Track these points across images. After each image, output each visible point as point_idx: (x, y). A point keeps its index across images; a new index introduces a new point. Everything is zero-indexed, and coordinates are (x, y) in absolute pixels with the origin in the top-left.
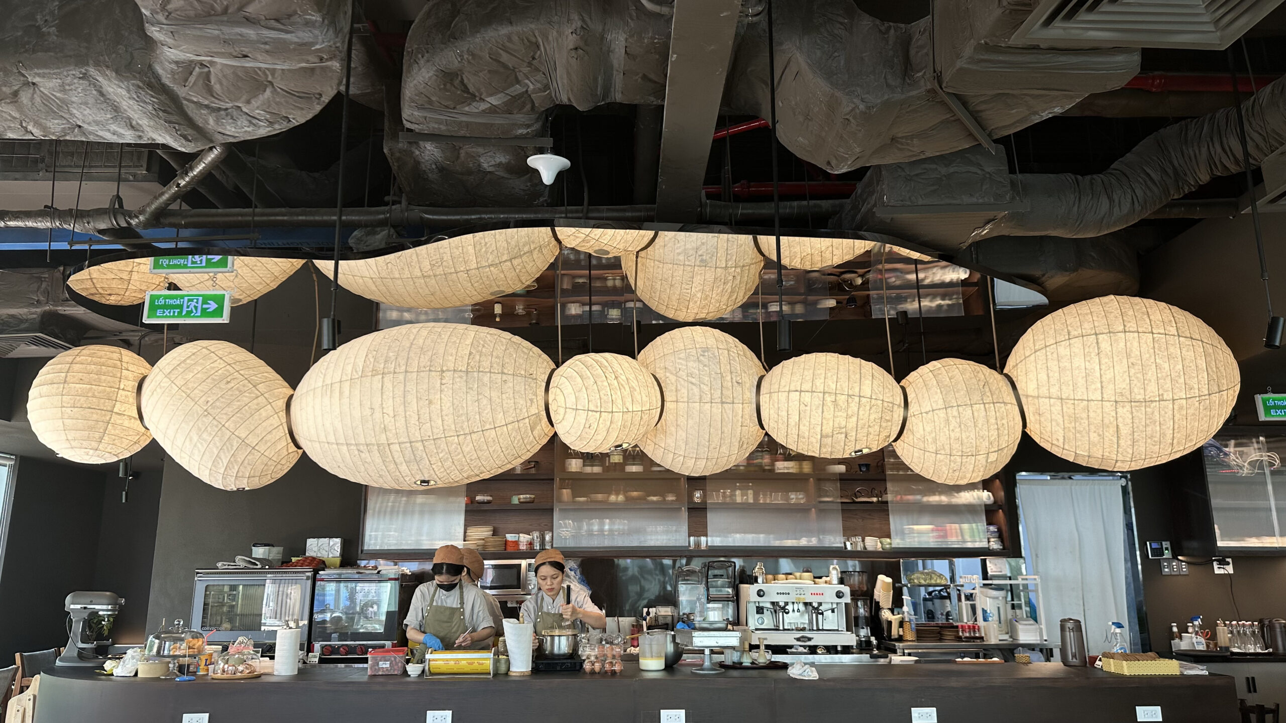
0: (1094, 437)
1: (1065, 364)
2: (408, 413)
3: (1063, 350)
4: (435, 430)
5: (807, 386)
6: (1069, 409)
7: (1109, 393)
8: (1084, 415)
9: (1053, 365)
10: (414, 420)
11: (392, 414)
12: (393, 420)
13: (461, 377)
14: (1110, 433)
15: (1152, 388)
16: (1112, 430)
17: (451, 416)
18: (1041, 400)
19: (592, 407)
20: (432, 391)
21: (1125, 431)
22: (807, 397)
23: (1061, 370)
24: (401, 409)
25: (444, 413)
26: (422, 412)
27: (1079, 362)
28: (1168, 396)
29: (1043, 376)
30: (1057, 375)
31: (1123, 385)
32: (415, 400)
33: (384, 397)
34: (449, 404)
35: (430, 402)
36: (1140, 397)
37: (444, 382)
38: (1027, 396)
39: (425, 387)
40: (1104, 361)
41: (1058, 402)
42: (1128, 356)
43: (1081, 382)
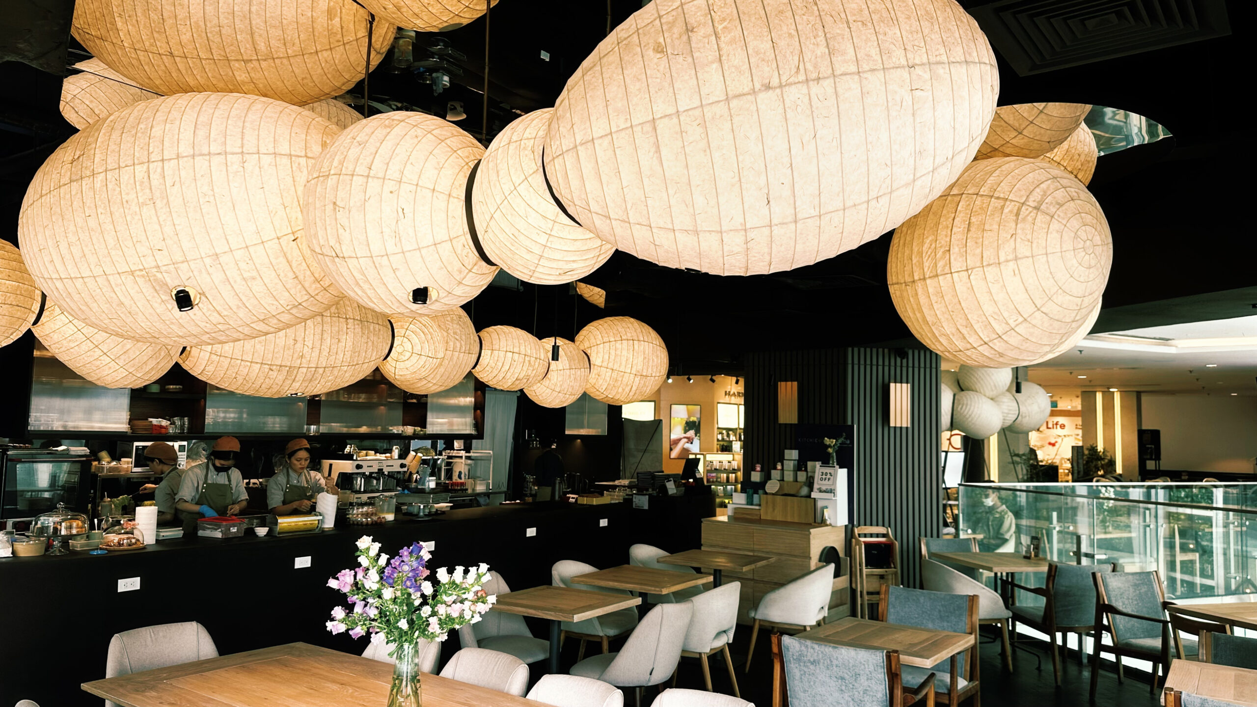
0: (620, 390)
1: (619, 352)
2: (323, 347)
3: (618, 345)
4: (337, 361)
5: (516, 350)
6: (615, 375)
7: (634, 371)
8: (620, 379)
9: (613, 352)
10: (325, 353)
11: (311, 346)
12: (310, 351)
13: (358, 325)
14: (627, 390)
15: (650, 370)
16: (630, 387)
17: (350, 352)
18: (602, 369)
19: (430, 355)
20: (341, 333)
21: (634, 388)
22: (516, 356)
23: (616, 355)
24: (318, 344)
25: (346, 349)
26: (332, 347)
27: (625, 353)
28: (653, 375)
29: (606, 357)
30: (613, 357)
31: (640, 367)
32: (329, 338)
33: (307, 333)
34: (351, 344)
35: (339, 341)
36: (644, 374)
37: (348, 326)
38: (594, 365)
39: (337, 329)
40: (635, 354)
41: (611, 371)
42: (644, 354)
43: (624, 363)
